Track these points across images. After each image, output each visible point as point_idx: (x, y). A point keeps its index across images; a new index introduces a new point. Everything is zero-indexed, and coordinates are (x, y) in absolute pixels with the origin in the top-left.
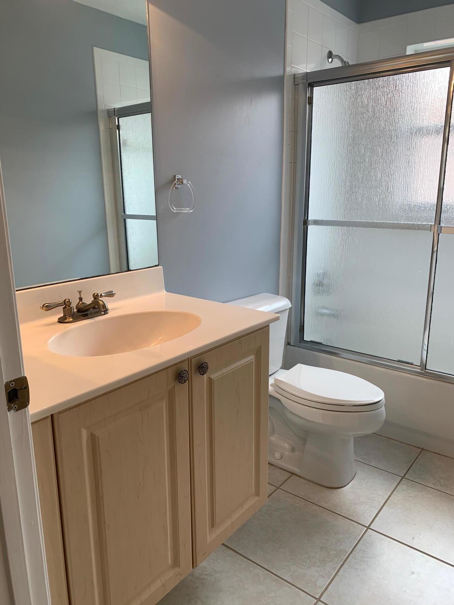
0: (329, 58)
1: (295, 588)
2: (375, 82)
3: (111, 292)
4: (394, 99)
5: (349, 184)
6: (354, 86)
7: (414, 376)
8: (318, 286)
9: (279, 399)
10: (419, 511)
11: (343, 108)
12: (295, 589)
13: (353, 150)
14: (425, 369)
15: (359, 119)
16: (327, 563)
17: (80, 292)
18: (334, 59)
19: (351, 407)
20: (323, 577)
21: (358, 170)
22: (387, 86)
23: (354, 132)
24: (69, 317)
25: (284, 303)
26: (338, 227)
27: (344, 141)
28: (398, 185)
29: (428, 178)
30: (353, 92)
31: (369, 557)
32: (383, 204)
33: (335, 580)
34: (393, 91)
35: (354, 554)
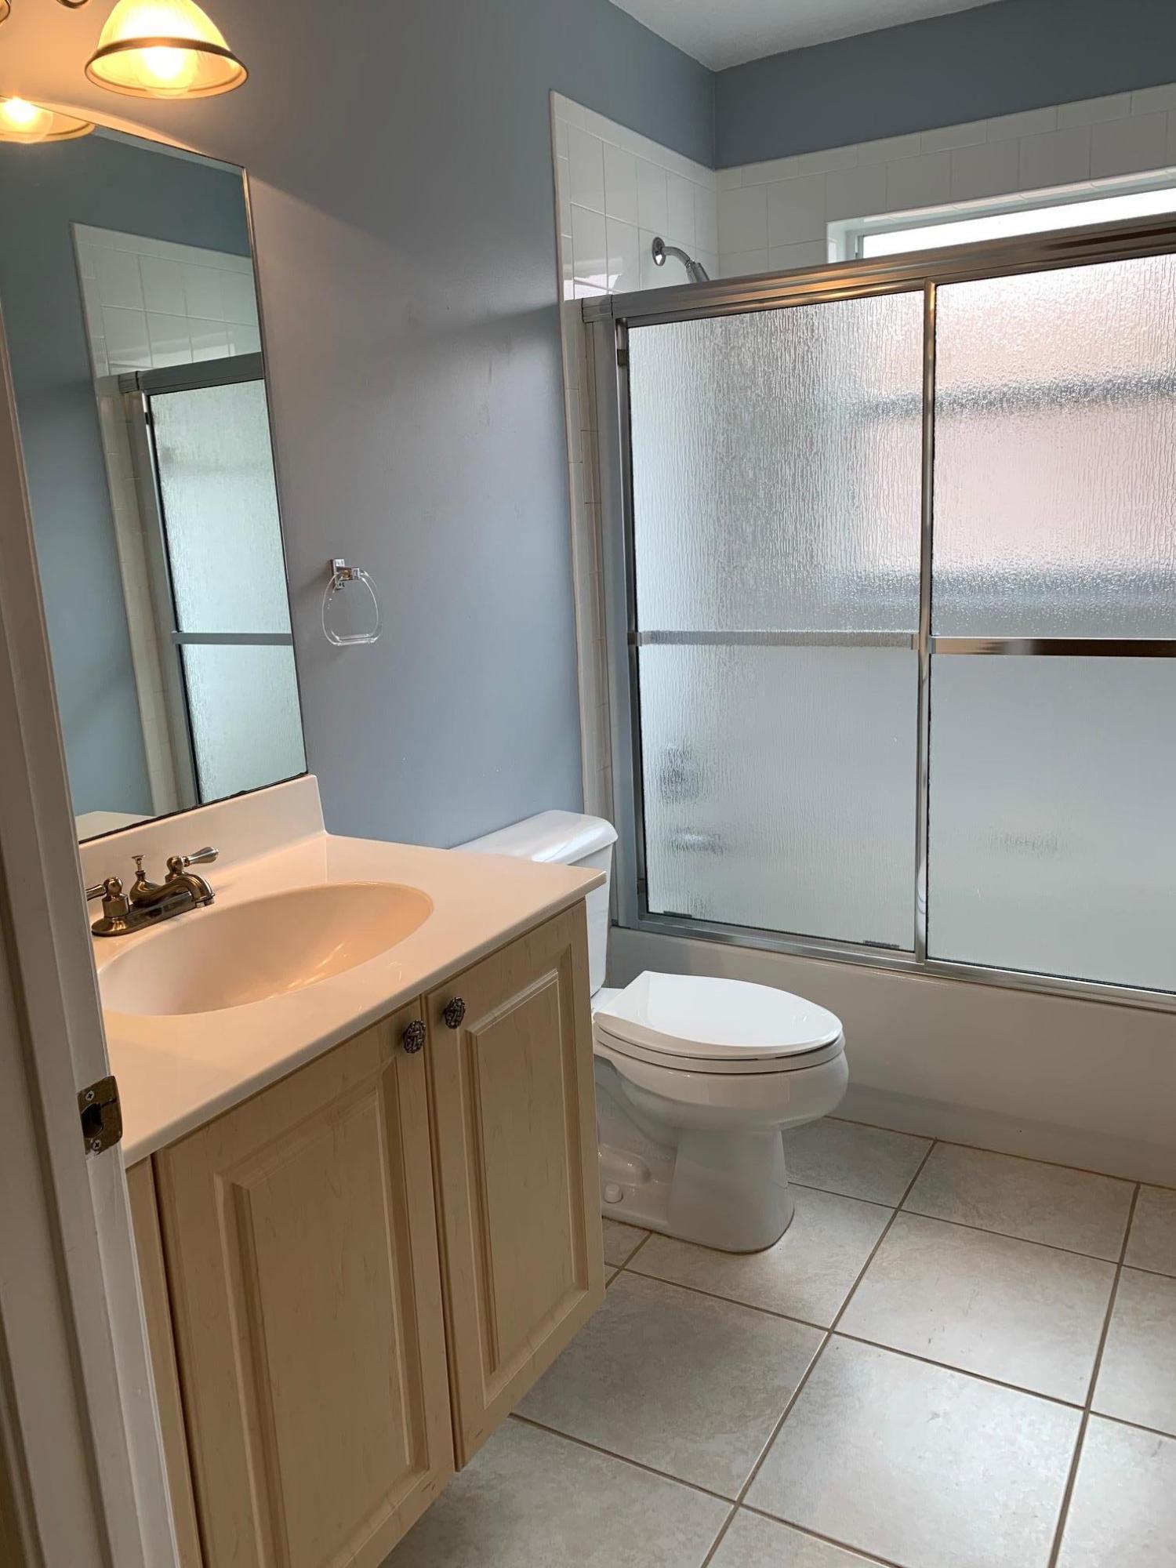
0: (657, 255)
1: (684, 1486)
2: (765, 318)
3: (208, 851)
4: (810, 357)
5: (724, 549)
6: (721, 327)
7: (904, 974)
8: (672, 783)
9: (609, 1059)
10: (938, 1279)
11: (699, 377)
12: (685, 1489)
13: (728, 471)
14: (924, 956)
15: (737, 400)
16: (750, 1421)
17: (138, 860)
18: (667, 257)
19: (771, 1061)
20: (744, 1452)
21: (743, 516)
22: (793, 329)
23: (728, 430)
24: (119, 920)
25: (599, 833)
26: (707, 647)
27: (706, 452)
28: (833, 549)
29: (898, 532)
30: (719, 341)
31: (838, 1396)
32: (803, 593)
33: (769, 1456)
34: (807, 339)
35: (806, 1393)
